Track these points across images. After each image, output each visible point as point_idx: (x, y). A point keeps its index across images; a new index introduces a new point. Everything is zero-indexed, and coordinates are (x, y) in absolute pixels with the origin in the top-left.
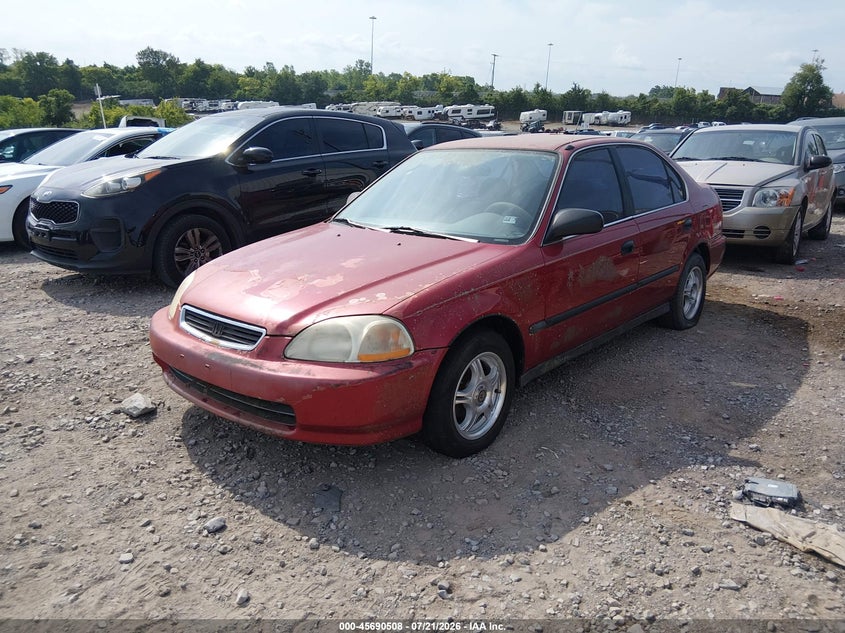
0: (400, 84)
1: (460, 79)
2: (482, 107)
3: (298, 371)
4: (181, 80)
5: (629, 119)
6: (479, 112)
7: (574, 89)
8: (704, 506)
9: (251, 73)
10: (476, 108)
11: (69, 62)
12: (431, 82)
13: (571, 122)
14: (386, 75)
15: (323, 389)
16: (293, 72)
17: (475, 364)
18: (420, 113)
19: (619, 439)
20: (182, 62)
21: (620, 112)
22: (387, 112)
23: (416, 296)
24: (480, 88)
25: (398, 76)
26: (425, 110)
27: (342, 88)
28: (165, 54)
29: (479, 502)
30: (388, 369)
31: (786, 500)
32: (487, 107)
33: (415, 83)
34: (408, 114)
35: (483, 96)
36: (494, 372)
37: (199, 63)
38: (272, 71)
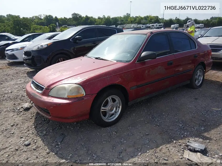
0: (137, 19)
1: (154, 17)
2: (160, 24)
3: (50, 100)
4: (82, 21)
5: (203, 26)
6: (159, 26)
7: (187, 18)
8: (176, 150)
9: (99, 18)
10: (158, 25)
11: (56, 17)
12: (146, 18)
13: (186, 27)
14: (134, 17)
15: (55, 105)
16: (110, 17)
17: (109, 99)
18: (143, 26)
19: (158, 124)
20: (82, 16)
21: (201, 24)
22: (134, 26)
23: (88, 78)
24: (160, 19)
25: (137, 17)
26: (144, 26)
27: (122, 21)
28: (78, 14)
29: (103, 142)
30: (75, 100)
31: (200, 150)
32: (161, 24)
33: (142, 18)
34: (139, 27)
35: (161, 21)
36: (117, 101)
37: (86, 16)
38: (104, 17)
